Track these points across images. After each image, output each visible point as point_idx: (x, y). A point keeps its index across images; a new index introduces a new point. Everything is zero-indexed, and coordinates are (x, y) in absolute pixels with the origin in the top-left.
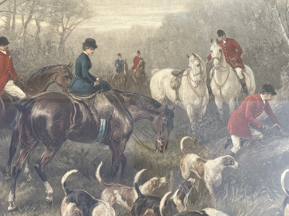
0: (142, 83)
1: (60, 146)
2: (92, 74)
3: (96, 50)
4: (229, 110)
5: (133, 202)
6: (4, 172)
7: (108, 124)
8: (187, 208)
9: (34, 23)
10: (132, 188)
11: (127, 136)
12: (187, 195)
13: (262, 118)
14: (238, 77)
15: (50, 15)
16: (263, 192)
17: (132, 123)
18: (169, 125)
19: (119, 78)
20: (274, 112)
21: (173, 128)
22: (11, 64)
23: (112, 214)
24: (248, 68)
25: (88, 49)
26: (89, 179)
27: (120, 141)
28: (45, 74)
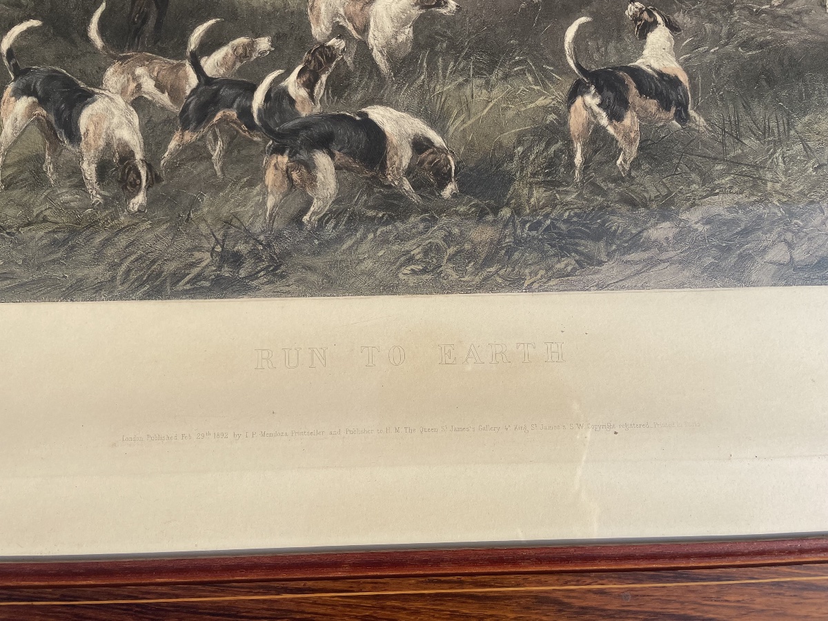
5: (185, 93)
8: (323, 106)
10: (184, 62)
12: (324, 78)
16: (515, 69)
23: (130, 122)
26: (73, 42)
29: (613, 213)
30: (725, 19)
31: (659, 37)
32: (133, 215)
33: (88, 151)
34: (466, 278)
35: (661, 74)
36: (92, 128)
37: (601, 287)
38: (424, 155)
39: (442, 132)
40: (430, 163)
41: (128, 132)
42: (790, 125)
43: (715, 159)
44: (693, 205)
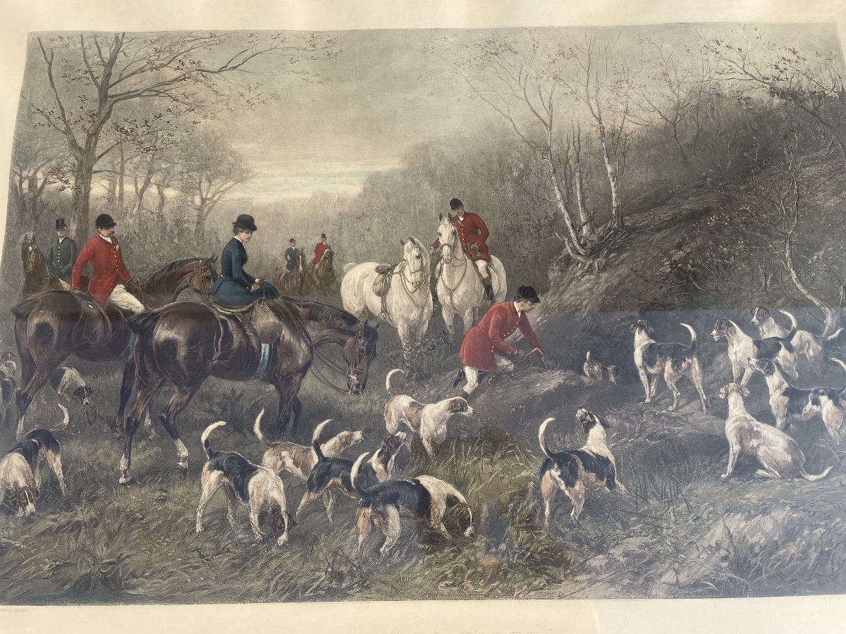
0: (328, 286)
1: (200, 386)
2: (248, 273)
3: (255, 233)
4: (463, 328)
5: (311, 468)
6: (113, 426)
7: (273, 351)
9: (153, 190)
10: (310, 447)
11: (303, 371)
12: (393, 457)
13: (515, 338)
14: (480, 275)
15: (180, 177)
16: (509, 452)
17: (311, 349)
18: (370, 353)
19: (292, 279)
20: (534, 329)
21: (375, 356)
22: (120, 257)
23: (278, 487)
24: (496, 261)
25: (242, 232)
26: (244, 435)
27: (291, 378)
28: (175, 273)
29: (568, 548)
30: (638, 420)
31: (597, 432)
32: (280, 548)
33: (254, 505)
34: (479, 590)
35: (597, 456)
36: (255, 491)
37: (561, 597)
38: (453, 508)
39: (464, 493)
40: (457, 513)
41: (277, 493)
42: (679, 491)
43: (631, 513)
44: (617, 544)
